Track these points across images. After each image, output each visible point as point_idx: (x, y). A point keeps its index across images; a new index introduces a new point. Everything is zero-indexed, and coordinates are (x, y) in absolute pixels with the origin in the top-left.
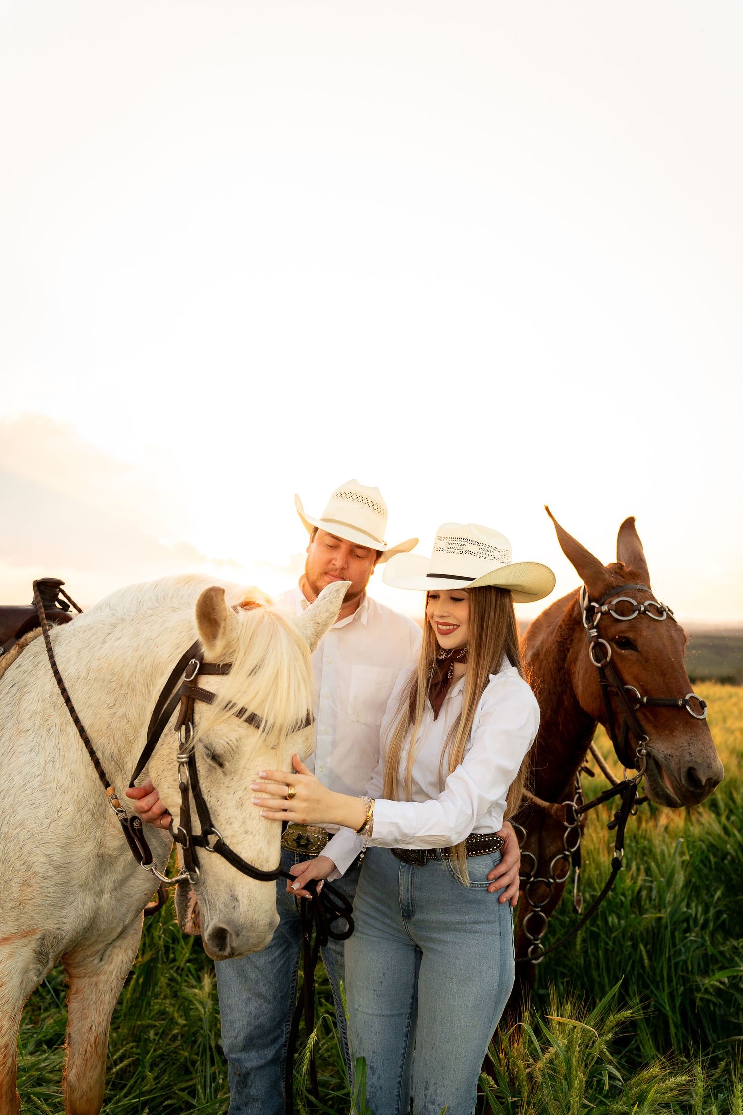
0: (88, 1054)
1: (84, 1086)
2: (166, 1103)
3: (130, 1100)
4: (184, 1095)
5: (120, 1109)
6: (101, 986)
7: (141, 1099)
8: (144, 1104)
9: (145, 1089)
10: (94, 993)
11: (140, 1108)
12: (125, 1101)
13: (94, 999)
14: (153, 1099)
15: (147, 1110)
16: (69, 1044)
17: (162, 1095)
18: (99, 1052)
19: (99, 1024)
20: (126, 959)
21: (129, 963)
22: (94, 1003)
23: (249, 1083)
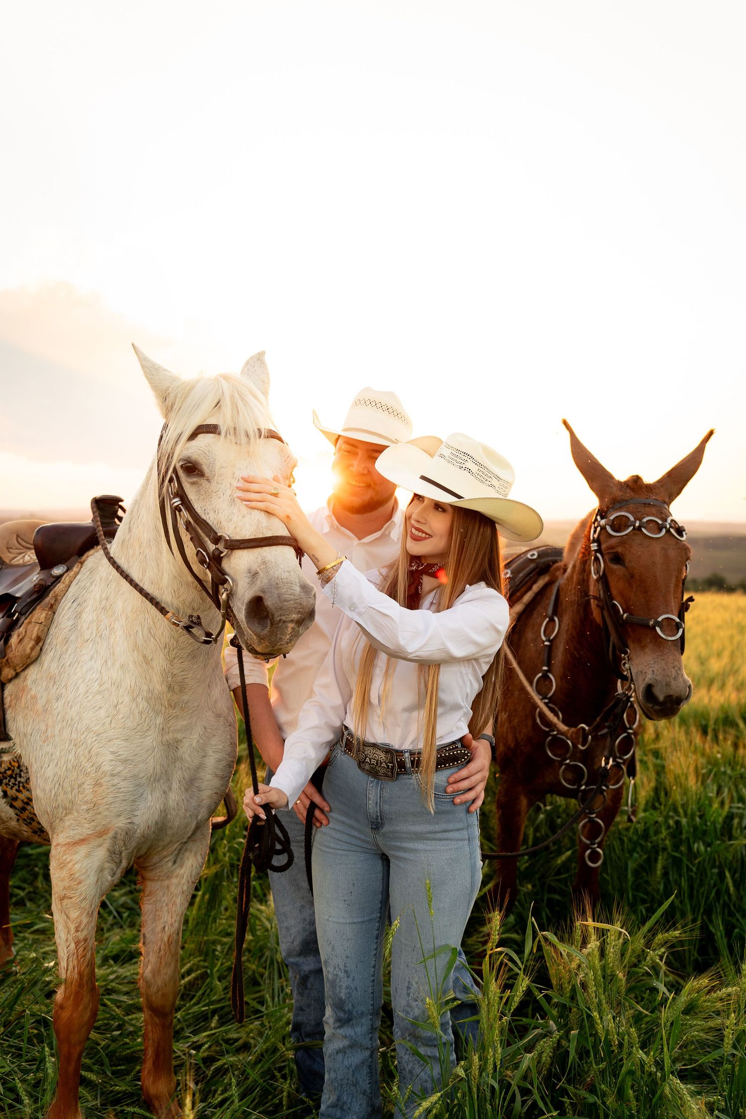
0: (162, 952)
1: (160, 981)
6: (172, 889)
10: (167, 896)
13: (166, 902)
16: (144, 943)
18: (173, 950)
19: (172, 925)
20: (195, 863)
21: (199, 867)
22: (167, 904)
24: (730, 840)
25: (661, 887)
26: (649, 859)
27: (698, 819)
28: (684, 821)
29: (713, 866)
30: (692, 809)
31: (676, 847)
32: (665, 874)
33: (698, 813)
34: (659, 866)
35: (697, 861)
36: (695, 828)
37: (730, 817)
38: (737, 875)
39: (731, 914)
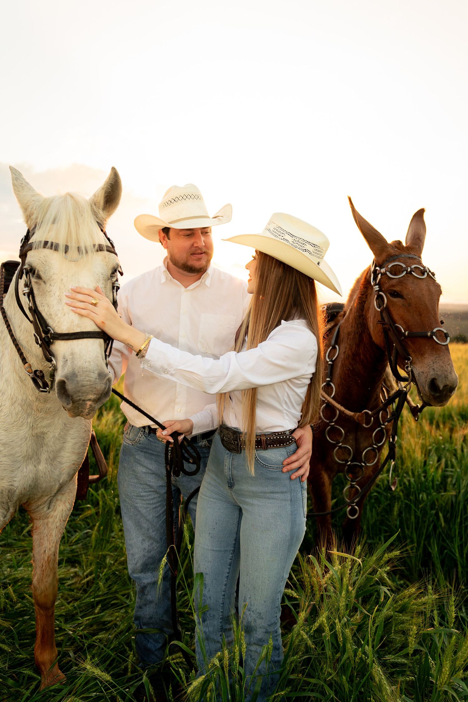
0: (44, 567)
1: (42, 587)
2: (113, 602)
3: (90, 599)
4: (123, 599)
5: (83, 605)
6: (50, 525)
7: (96, 599)
8: (98, 603)
9: (100, 593)
10: (46, 529)
11: (95, 605)
12: (88, 600)
13: (46, 533)
14: (105, 599)
15: (100, 606)
16: (34, 561)
17: (111, 598)
18: (51, 566)
19: (50, 549)
20: (65, 508)
21: (68, 512)
22: (47, 535)
23: (146, 593)
24: (445, 490)
25: (398, 523)
26: (389, 505)
27: (423, 479)
28: (412, 480)
29: (432, 509)
30: (418, 472)
31: (407, 496)
32: (400, 513)
33: (423, 475)
34: (396, 509)
35: (420, 506)
36: (421, 483)
37: (445, 477)
38: (449, 515)
39: (444, 541)
